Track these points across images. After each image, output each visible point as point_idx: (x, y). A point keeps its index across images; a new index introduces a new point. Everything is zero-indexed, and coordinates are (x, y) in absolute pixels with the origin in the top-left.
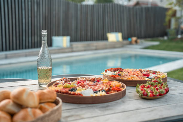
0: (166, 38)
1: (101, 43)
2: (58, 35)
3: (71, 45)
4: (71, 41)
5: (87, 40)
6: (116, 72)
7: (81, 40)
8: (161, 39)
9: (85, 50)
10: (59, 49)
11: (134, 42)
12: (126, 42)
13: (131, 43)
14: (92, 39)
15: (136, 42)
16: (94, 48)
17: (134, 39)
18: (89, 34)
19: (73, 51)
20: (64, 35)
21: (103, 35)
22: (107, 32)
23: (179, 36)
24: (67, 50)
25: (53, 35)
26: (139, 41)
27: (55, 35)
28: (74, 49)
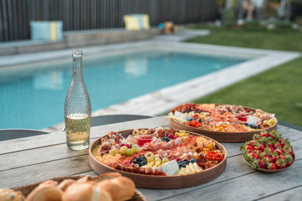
0: (218, 24)
1: (115, 33)
2: (41, 19)
3: (65, 37)
4: (65, 29)
5: (90, 27)
6: (190, 114)
7: (81, 27)
8: (211, 24)
9: (88, 45)
10: (44, 45)
11: (168, 31)
12: (155, 30)
13: (163, 32)
14: (99, 25)
15: (172, 30)
16: (103, 41)
17: (169, 25)
18: (94, 17)
19: (67, 48)
20: (51, 19)
21: (118, 19)
22: (124, 14)
23: (241, 22)
24: (58, 46)
25: (32, 19)
26: (177, 28)
27: (37, 19)
28: (71, 44)
